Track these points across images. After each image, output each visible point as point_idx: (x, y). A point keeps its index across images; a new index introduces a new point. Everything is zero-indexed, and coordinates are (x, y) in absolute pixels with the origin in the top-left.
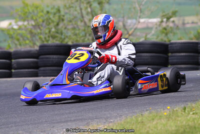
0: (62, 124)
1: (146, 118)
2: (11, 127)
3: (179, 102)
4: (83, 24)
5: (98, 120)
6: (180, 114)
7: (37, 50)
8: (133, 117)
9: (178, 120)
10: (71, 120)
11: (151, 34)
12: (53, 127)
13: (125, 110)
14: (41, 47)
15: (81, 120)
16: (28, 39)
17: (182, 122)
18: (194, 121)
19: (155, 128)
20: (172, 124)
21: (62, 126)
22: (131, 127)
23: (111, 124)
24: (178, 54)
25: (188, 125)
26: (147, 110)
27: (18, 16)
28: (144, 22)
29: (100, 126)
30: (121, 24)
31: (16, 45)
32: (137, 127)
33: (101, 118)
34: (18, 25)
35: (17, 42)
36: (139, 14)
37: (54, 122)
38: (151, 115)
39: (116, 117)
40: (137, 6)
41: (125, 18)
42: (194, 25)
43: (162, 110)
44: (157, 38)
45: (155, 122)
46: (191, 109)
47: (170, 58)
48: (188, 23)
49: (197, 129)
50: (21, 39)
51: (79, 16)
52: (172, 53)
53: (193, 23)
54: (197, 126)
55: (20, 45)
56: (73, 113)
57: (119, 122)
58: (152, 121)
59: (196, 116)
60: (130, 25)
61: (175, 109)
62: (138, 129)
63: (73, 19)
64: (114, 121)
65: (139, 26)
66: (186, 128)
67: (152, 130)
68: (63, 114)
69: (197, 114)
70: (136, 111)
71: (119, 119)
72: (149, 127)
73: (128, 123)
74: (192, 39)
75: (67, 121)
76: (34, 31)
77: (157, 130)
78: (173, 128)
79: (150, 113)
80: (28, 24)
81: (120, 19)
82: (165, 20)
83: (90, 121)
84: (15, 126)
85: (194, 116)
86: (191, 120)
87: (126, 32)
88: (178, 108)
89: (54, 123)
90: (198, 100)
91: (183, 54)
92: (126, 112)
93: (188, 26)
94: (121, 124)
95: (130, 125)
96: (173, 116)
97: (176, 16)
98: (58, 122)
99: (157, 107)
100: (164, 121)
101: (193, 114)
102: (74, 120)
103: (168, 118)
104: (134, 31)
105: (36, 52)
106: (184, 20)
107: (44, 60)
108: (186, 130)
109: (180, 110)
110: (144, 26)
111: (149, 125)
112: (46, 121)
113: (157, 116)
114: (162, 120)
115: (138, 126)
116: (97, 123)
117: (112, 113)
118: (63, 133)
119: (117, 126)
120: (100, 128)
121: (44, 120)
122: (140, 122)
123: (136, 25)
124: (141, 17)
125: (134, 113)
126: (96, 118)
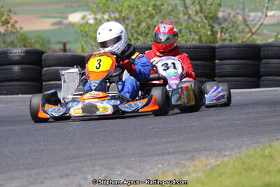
0: (157, 158)
1: (277, 151)
2: (85, 161)
4: (186, 17)
5: (207, 153)
8: (258, 150)
10: (168, 153)
12: (144, 162)
13: (246, 139)
15: (184, 152)
21: (156, 161)
23: (226, 159)
26: (277, 140)
27: (95, 6)
28: (273, 16)
29: (211, 161)
30: (240, 18)
31: (92, 46)
32: (263, 164)
33: (212, 150)
34: (95, 19)
36: (266, 5)
37: (145, 154)
39: (233, 149)
41: (246, 10)
56: (171, 142)
57: (238, 155)
60: (254, 20)
63: (172, 11)
64: (230, 155)
65: (266, 22)
68: (157, 144)
70: (262, 140)
71: (237, 151)
73: (250, 157)
75: (163, 154)
81: (238, 11)
83: (195, 153)
84: (91, 160)
87: (248, 30)
89: (146, 156)
92: (248, 142)
94: (241, 159)
98: (150, 156)
102: (174, 153)
104: (258, 29)
110: (275, 21)
112: (133, 154)
115: (265, 161)
116: (207, 156)
117: (227, 142)
118: (158, 171)
119: (234, 162)
120: (210, 164)
121: (131, 152)
122: (267, 156)
123: (262, 21)
124: (269, 8)
125: (259, 143)
126: (204, 150)
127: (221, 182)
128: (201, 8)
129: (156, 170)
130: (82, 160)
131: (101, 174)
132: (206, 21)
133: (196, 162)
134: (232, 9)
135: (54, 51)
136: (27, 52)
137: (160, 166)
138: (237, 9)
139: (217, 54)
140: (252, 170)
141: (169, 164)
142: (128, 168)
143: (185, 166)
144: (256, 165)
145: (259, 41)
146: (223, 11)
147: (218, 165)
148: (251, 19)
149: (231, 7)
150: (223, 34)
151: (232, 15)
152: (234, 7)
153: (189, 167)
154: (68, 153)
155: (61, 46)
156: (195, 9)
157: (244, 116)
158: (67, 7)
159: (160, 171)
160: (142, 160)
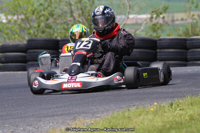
0: (49, 119)
1: (133, 114)
3: (166, 98)
4: (72, 18)
5: (85, 115)
6: (167, 110)
7: (25, 45)
8: (120, 113)
9: (164, 116)
10: (57, 115)
11: (140, 30)
12: (40, 121)
13: (112, 105)
14: (29, 41)
15: (68, 114)
16: (17, 33)
17: (169, 118)
18: (181, 117)
19: (141, 123)
20: (159, 120)
21: (48, 120)
22: (117, 121)
23: (97, 119)
24: (167, 50)
25: (175, 121)
26: (134, 106)
27: (7, 10)
28: (133, 18)
29: (87, 121)
31: (4, 38)
32: (123, 123)
33: (88, 113)
34: (7, 19)
35: (5, 36)
36: (128, 10)
38: (138, 110)
39: (103, 112)
40: (126, 2)
42: (183, 22)
43: (149, 105)
44: (146, 34)
45: (141, 118)
46: (178, 105)
47: (158, 54)
48: (177, 20)
49: (184, 126)
50: (10, 33)
51: (69, 11)
52: (160, 49)
53: (182, 19)
54: (183, 122)
55: (9, 39)
56: (59, 107)
57: (106, 116)
58: (138, 117)
59: (183, 112)
60: (119, 21)
61: (162, 105)
62: (124, 124)
63: (62, 14)
64: (101, 116)
66: (173, 124)
67: (138, 125)
68: (50, 108)
69: (184, 109)
71: (106, 114)
72: (136, 122)
73: (114, 118)
74: (181, 36)
75: (53, 116)
76: (23, 25)
77: (144, 125)
78: (160, 124)
79: (137, 108)
80: (18, 18)
82: (155, 16)
83: (76, 115)
84: (2, 120)
85: (181, 112)
86: (178, 116)
88: (165, 104)
89: (41, 117)
90: (185, 97)
91: (171, 50)
92: (113, 107)
93: (178, 22)
94: (108, 119)
95: (116, 120)
96: (159, 111)
97: (166, 13)
98: (45, 116)
99: (144, 103)
100: (150, 117)
101: (180, 110)
102: (61, 115)
103: (155, 113)
105: (25, 46)
106: (173, 17)
107: (32, 54)
108: (173, 126)
109: (167, 106)
110: (134, 22)
111: (136, 120)
112: (33, 115)
113: (144, 111)
114: (149, 116)
115: (125, 121)
116: (84, 117)
117: (99, 108)
118: (50, 127)
119: (103, 121)
120: (87, 123)
121: (31, 114)
122: (126, 118)
123: (125, 21)
125: (121, 108)
126: (83, 113)
128: (83, 12)
129: (48, 127)
131: (9, 130)
133: (77, 122)
137: (51, 124)
141: (57, 123)
142: (28, 126)
143: (69, 124)
144: (119, 123)
147: (92, 124)
153: (72, 125)
156: (78, 12)
160: (38, 120)
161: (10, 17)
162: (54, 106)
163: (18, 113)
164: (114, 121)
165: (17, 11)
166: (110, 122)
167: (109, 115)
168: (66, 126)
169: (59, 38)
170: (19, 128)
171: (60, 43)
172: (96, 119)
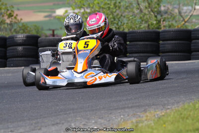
0: (120, 111)
2: (69, 113)
4: (139, 11)
5: (155, 107)
8: (191, 104)
12: (111, 114)
13: (182, 97)
15: (139, 107)
21: (119, 113)
22: (189, 113)
23: (168, 111)
27: (74, 4)
29: (158, 113)
30: (176, 11)
32: (194, 114)
33: (158, 105)
34: (74, 13)
36: (195, 1)
37: (111, 108)
39: (173, 104)
41: (181, 5)
56: (130, 100)
57: (177, 108)
60: (186, 12)
63: (129, 6)
64: (171, 108)
65: (195, 13)
68: (120, 101)
71: (176, 105)
73: (185, 109)
75: (124, 108)
80: (85, 11)
81: (175, 6)
83: (147, 107)
84: (73, 113)
87: (182, 19)
89: (112, 110)
92: (184, 99)
94: (179, 111)
98: (115, 109)
102: (132, 107)
104: (189, 18)
112: (104, 108)
115: (196, 113)
116: (155, 109)
117: (169, 99)
118: (121, 120)
119: (174, 113)
120: (157, 115)
121: (102, 107)
122: (197, 109)
123: (192, 12)
124: (197, 4)
125: (191, 99)
126: (153, 105)
127: (165, 127)
128: (149, 4)
129: (119, 119)
130: (68, 113)
131: (81, 123)
132: (152, 13)
133: (147, 114)
134: (171, 5)
135: (46, 36)
136: (28, 37)
137: (122, 116)
138: (174, 4)
139: (161, 37)
140: (187, 118)
141: (128, 115)
142: (100, 118)
143: (140, 116)
144: (190, 115)
145: (190, 27)
146: (164, 6)
147: (163, 115)
148: (184, 11)
149: (170, 3)
150: (164, 22)
151: (171, 9)
152: (172, 3)
153: (142, 117)
154: (58, 108)
155: (51, 32)
156: (144, 5)
157: (181, 81)
158: (54, 4)
159: (122, 120)
160: (109, 113)
161: (76, 11)
162: (125, 98)
163: (89, 106)
164: (185, 112)
165: (84, 5)
166: (181, 114)
167: (180, 106)
168: (137, 118)
169: (126, 30)
170: (90, 121)
171: (127, 35)
172: (166, 110)
